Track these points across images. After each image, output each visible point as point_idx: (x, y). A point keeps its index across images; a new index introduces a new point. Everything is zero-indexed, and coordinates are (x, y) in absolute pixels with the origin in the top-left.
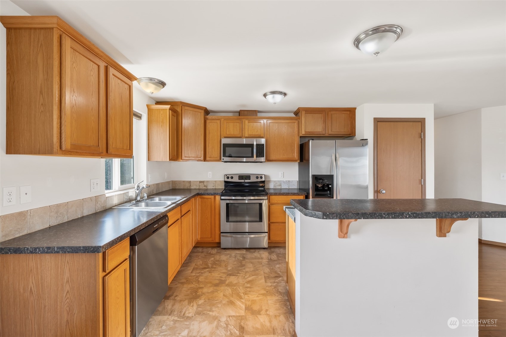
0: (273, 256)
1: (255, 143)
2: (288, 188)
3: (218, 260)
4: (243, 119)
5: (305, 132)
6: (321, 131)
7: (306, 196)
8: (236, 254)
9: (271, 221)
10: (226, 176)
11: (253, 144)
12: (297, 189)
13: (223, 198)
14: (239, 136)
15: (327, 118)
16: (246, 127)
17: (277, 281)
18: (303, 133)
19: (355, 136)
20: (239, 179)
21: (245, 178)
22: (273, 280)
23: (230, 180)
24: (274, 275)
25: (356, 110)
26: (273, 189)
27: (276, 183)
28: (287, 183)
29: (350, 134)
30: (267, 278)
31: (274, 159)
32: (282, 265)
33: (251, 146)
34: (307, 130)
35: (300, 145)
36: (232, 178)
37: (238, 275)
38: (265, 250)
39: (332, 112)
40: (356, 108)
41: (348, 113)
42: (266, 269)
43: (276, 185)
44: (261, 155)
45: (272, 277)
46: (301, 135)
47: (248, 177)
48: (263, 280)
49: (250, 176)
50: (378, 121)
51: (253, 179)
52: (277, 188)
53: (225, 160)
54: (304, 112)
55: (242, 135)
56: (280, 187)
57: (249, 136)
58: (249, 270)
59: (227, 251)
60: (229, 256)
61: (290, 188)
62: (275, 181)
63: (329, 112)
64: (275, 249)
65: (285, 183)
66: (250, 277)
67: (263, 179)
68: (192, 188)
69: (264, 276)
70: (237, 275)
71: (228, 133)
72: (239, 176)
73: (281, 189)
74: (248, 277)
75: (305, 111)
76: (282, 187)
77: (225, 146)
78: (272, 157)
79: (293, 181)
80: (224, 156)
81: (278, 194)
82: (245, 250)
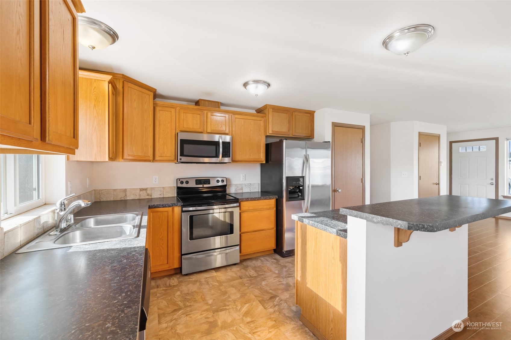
0: (250, 271)
1: (221, 141)
2: (250, 191)
3: (188, 293)
4: (205, 110)
5: (272, 131)
6: (286, 131)
7: (276, 199)
8: (206, 278)
9: (242, 231)
10: (180, 180)
11: (219, 142)
12: (259, 192)
13: (184, 209)
14: (200, 130)
15: (291, 119)
16: (209, 120)
17: (275, 303)
18: (271, 132)
19: (314, 138)
20: (196, 184)
21: (203, 182)
22: (271, 304)
23: (184, 185)
24: (267, 297)
25: (315, 114)
26: (234, 193)
27: (238, 187)
28: (249, 186)
29: (310, 137)
30: (262, 302)
31: (240, 160)
32: (268, 281)
33: (217, 144)
34: (274, 130)
35: (266, 144)
36: (187, 182)
37: (227, 307)
38: (237, 266)
39: (296, 113)
40: (315, 111)
41: (309, 115)
42: (254, 290)
43: (237, 189)
44: (227, 155)
45: (267, 299)
46: (268, 134)
47: (207, 181)
48: (261, 307)
49: (209, 180)
50: (335, 125)
51: (213, 183)
52: (238, 192)
53: (182, 161)
54: (271, 109)
55: (204, 131)
56: (241, 191)
57: (212, 132)
58: (236, 297)
59: (191, 277)
60: (198, 284)
61: (252, 191)
62: (236, 185)
63: (293, 112)
64: (247, 263)
65: (247, 186)
66: (242, 307)
67: (225, 183)
68: (128, 198)
69: (259, 301)
70: (226, 309)
71: (185, 126)
72: (196, 180)
73: (242, 193)
74: (241, 308)
75: (273, 109)
76: (244, 191)
77: (184, 142)
78: (238, 157)
79: (254, 184)
80: (182, 155)
81: (249, 200)
82: (213, 271)
